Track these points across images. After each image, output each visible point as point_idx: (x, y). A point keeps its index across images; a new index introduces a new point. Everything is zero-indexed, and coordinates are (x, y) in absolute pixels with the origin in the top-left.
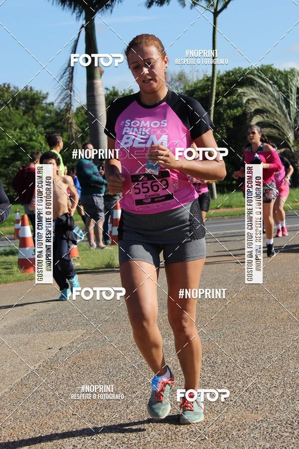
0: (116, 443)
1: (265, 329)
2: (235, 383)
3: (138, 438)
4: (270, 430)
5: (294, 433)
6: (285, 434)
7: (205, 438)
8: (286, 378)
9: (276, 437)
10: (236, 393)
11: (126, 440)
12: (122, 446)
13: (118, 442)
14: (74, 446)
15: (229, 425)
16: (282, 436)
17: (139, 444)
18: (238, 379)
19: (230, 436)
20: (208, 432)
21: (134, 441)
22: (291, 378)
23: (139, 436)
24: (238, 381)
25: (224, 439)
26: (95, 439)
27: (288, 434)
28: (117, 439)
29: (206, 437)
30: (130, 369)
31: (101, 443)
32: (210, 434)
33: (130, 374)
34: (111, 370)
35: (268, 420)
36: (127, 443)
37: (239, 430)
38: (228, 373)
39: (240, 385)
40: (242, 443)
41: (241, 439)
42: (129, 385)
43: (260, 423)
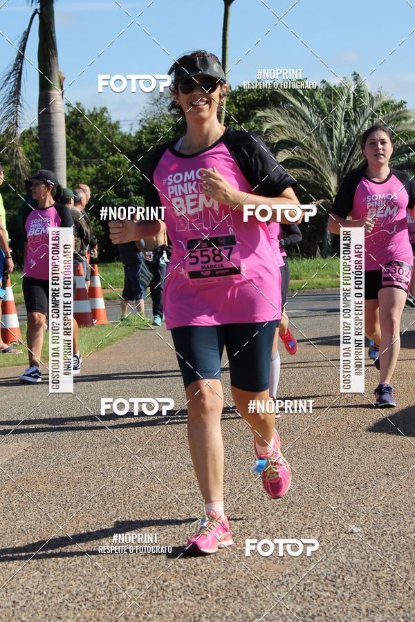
0: (76, 600)
1: (294, 449)
2: (250, 521)
3: (108, 594)
4: (302, 588)
5: (336, 593)
6: (323, 593)
7: (207, 597)
8: (324, 517)
9: (311, 597)
10: (252, 535)
11: (91, 595)
12: (85, 604)
13: (79, 599)
14: (14, 602)
15: (243, 580)
16: (319, 596)
17: (110, 602)
18: (254, 516)
19: (244, 595)
20: (212, 588)
21: (102, 598)
22: (332, 517)
23: (110, 591)
24: (255, 519)
25: (235, 599)
26: (45, 593)
27: (328, 594)
28: (77, 594)
29: (209, 595)
30: (96, 498)
31: (54, 600)
32: (213, 591)
33: (96, 505)
34: (68, 499)
35: (299, 574)
36: (92, 600)
37: (256, 587)
38: (240, 507)
39: (258, 523)
40: (261, 605)
41: (259, 599)
42: (95, 520)
43: (288, 578)
